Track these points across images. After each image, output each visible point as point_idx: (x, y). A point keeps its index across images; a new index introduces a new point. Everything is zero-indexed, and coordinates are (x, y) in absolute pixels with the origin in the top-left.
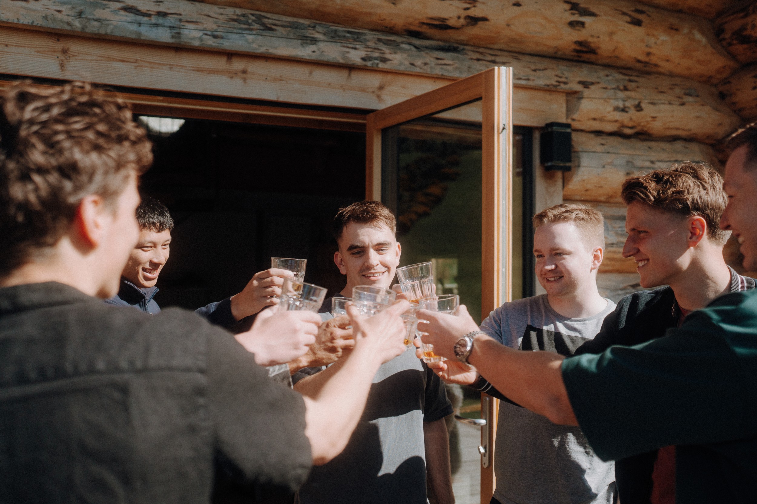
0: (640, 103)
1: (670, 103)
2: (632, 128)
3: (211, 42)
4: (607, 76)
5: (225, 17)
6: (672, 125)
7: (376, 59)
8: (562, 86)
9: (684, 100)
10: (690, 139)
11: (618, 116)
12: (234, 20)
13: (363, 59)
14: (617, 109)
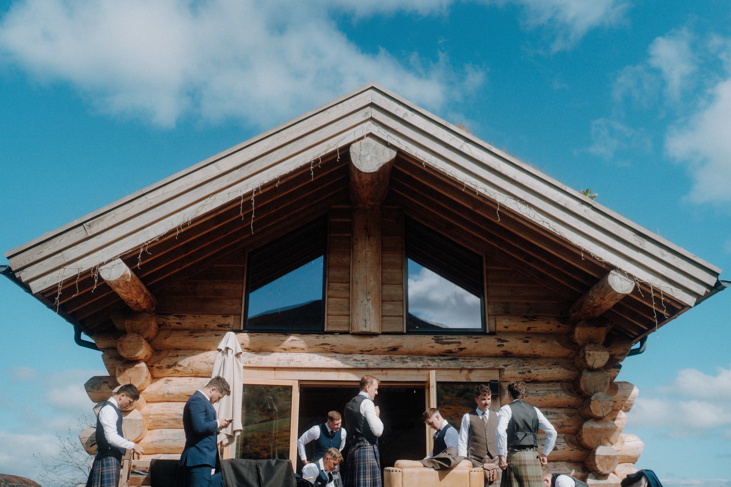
0: (530, 370)
1: (544, 369)
2: (529, 379)
3: (376, 366)
4: (516, 362)
5: (381, 358)
6: (547, 377)
7: (426, 366)
8: (496, 367)
9: (551, 367)
10: (558, 381)
11: (520, 375)
12: (383, 359)
13: (422, 366)
14: (520, 373)
